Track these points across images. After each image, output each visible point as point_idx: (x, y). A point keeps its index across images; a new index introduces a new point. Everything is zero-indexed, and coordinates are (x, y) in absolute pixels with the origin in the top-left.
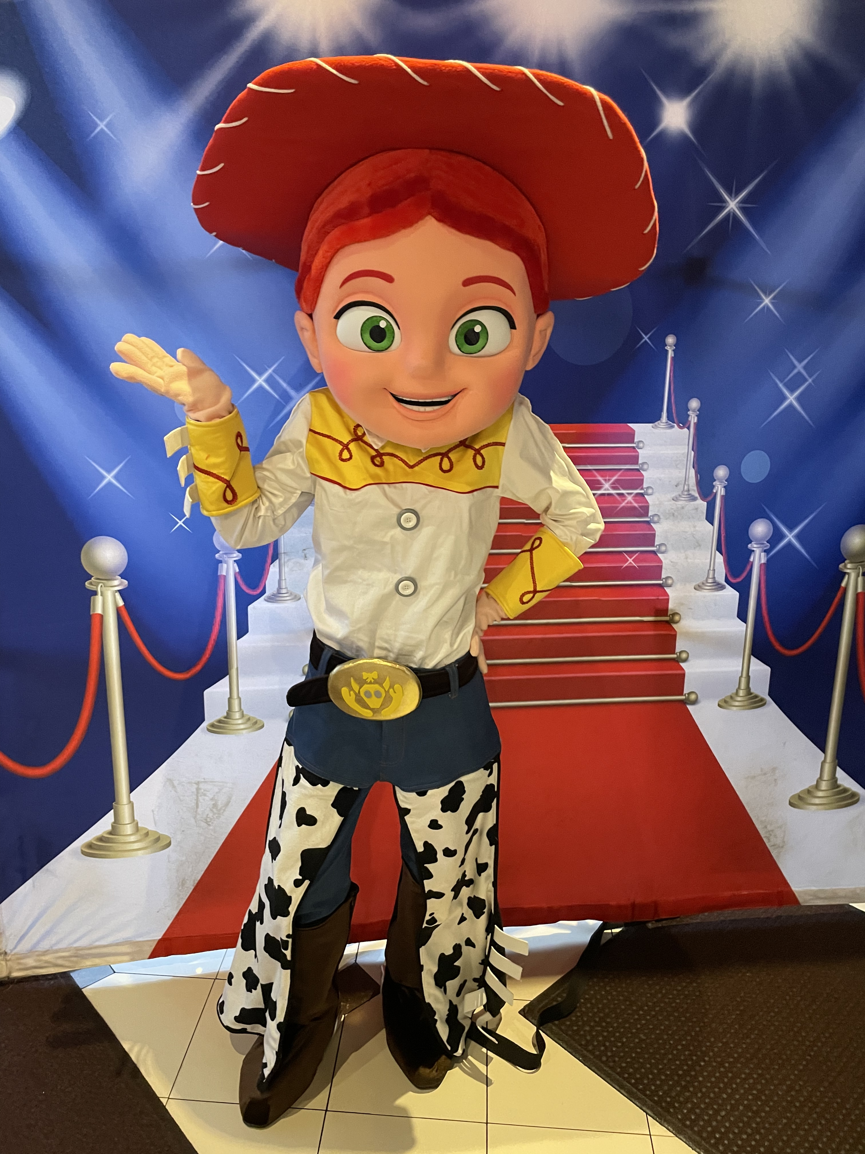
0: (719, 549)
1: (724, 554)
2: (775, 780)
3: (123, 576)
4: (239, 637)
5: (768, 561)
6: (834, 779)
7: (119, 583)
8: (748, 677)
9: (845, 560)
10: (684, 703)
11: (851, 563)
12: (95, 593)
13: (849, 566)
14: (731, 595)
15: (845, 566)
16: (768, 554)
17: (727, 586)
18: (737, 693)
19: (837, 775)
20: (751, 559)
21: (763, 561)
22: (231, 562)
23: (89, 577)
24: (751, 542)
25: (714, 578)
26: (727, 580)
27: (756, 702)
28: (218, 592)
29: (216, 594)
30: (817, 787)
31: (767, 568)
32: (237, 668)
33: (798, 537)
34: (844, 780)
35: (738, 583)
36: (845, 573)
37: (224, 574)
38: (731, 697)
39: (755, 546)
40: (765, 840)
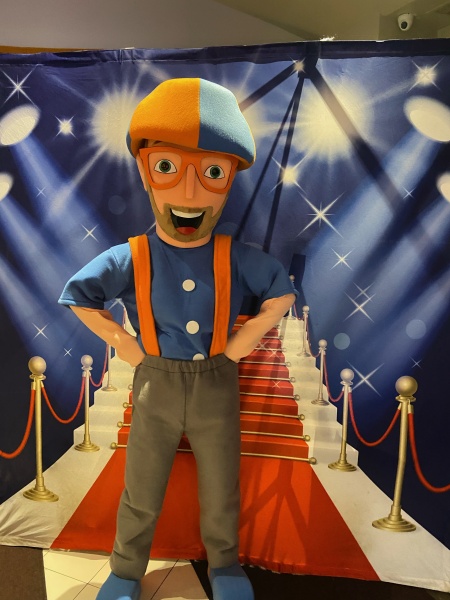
0: (324, 383)
1: (327, 386)
3: (44, 374)
4: (90, 406)
5: (353, 391)
6: (399, 514)
7: (42, 377)
9: (399, 395)
11: (402, 396)
12: (33, 381)
14: (333, 409)
15: (400, 398)
16: (353, 388)
17: (330, 403)
18: (339, 462)
19: (402, 514)
20: (343, 390)
21: (350, 391)
22: (88, 371)
23: (31, 373)
24: (342, 381)
25: (322, 398)
26: (330, 400)
27: (351, 468)
28: (82, 384)
31: (353, 395)
32: (89, 421)
33: (369, 380)
34: (405, 516)
35: (336, 402)
36: (400, 402)
37: (85, 376)
38: (336, 464)
39: (344, 383)
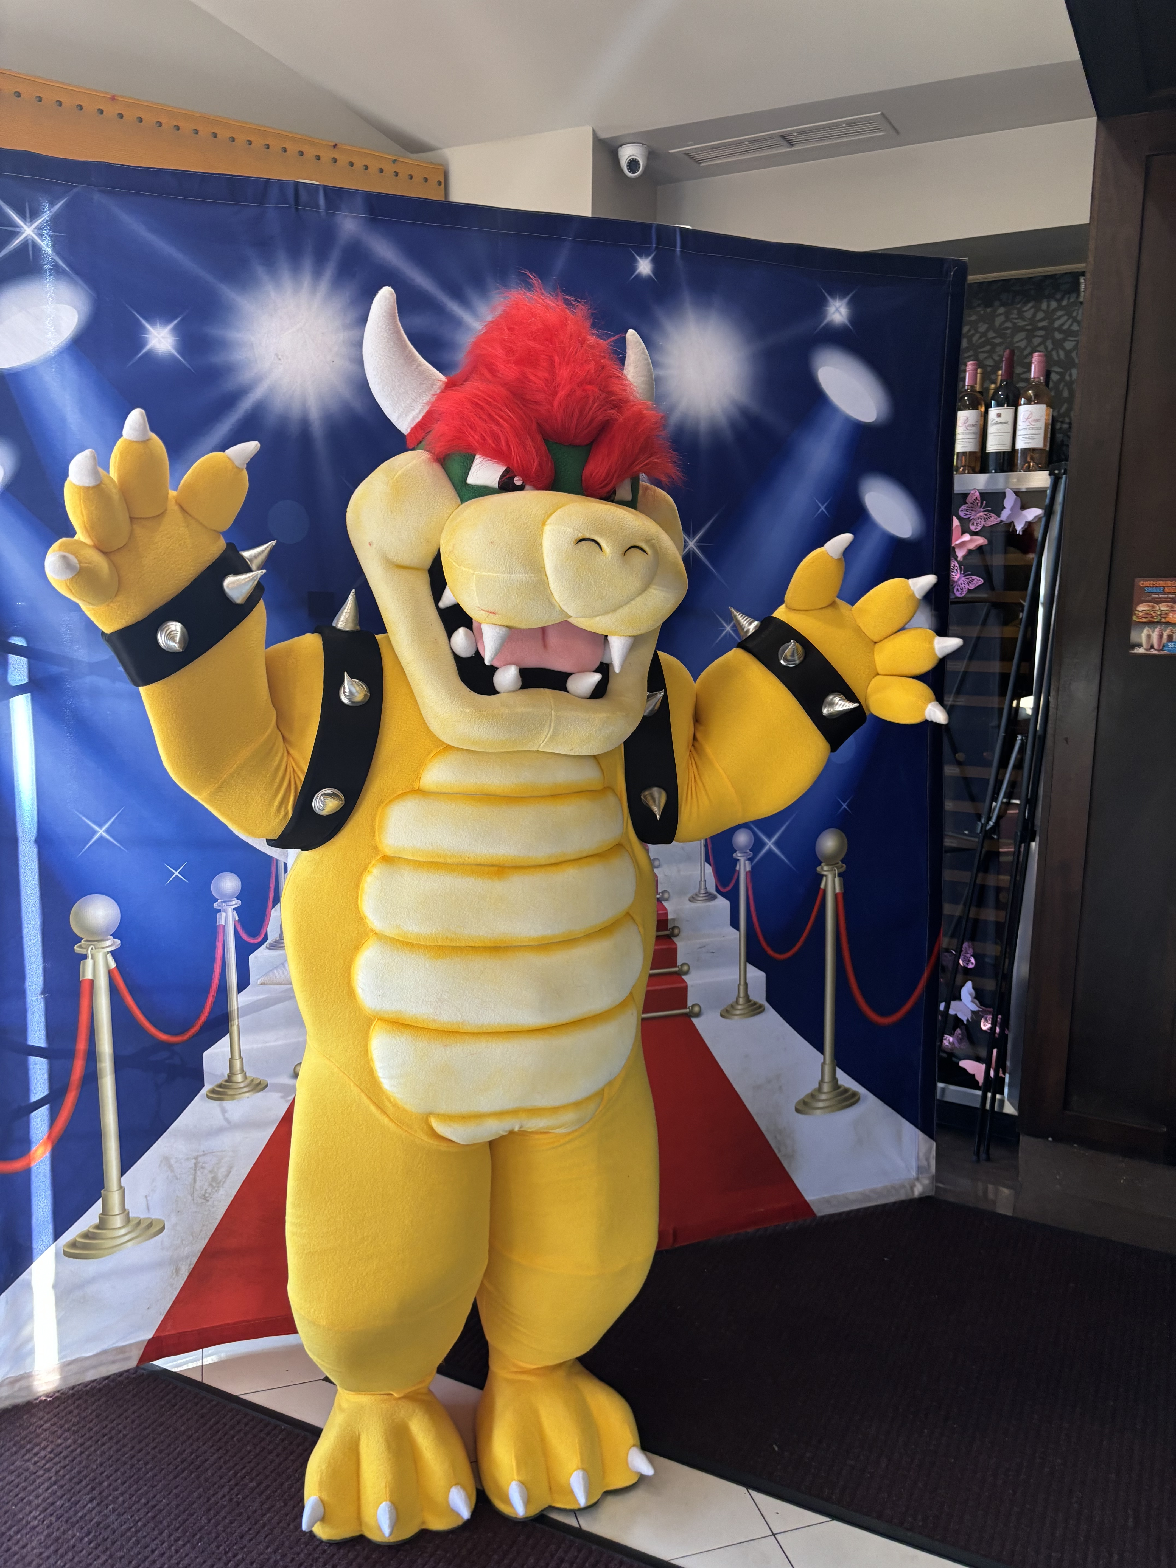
0: (707, 860)
1: (712, 864)
2: (780, 1087)
3: (114, 935)
4: (240, 990)
5: (753, 868)
6: (834, 1079)
7: (112, 944)
8: (746, 984)
9: (822, 862)
10: (689, 1016)
11: (827, 865)
12: (85, 957)
13: (825, 868)
14: (722, 904)
15: (822, 869)
16: (752, 862)
17: (719, 896)
18: (737, 1002)
19: (837, 1076)
20: (737, 868)
21: (748, 869)
22: (230, 910)
23: (79, 940)
24: (735, 851)
25: (706, 888)
26: (718, 890)
27: (755, 1009)
28: (217, 943)
29: (214, 947)
30: (820, 1090)
31: (753, 874)
32: (238, 1025)
33: (777, 844)
34: (845, 1080)
35: (727, 892)
36: (822, 876)
37: (223, 923)
38: (732, 1006)
39: (739, 855)
40: (776, 1151)
